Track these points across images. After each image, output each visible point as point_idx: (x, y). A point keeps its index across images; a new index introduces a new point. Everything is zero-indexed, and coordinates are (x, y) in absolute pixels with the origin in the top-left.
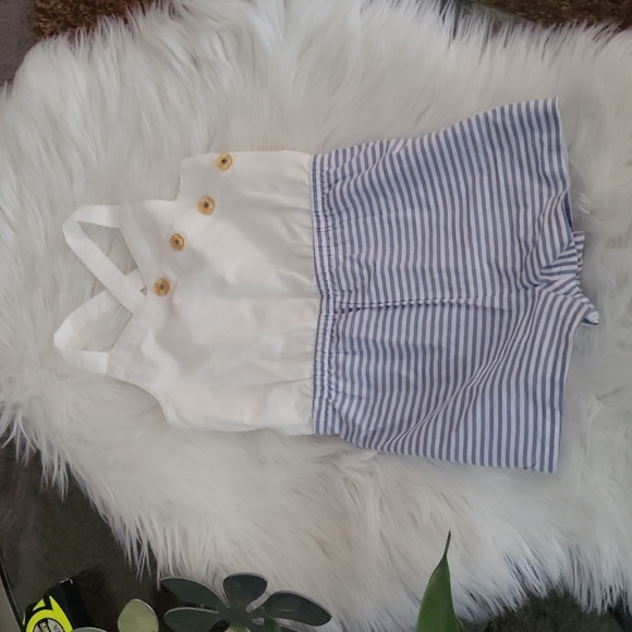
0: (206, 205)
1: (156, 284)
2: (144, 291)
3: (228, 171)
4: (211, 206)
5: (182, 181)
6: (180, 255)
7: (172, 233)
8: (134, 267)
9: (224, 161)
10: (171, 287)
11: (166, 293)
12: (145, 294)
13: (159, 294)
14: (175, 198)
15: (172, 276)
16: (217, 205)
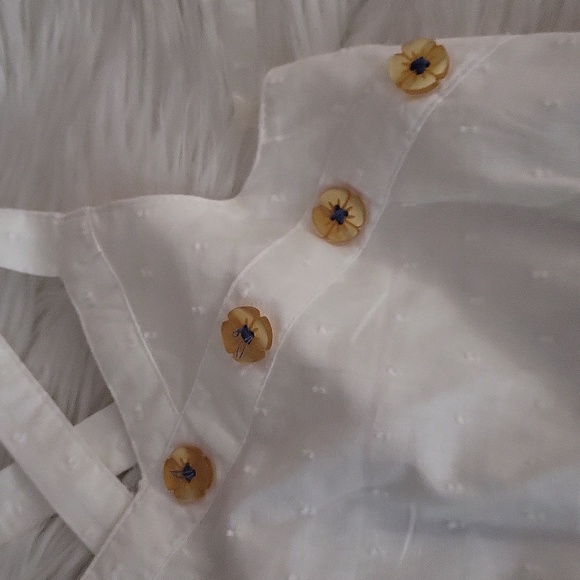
0: (339, 215)
1: (170, 462)
2: (128, 477)
3: (435, 99)
4: (355, 218)
5: (263, 137)
6: (255, 380)
7: (230, 303)
8: (102, 399)
9: (419, 66)
10: (220, 474)
11: (201, 494)
12: (134, 489)
13: (178, 495)
14: (235, 191)
15: (222, 441)
16: (375, 215)
